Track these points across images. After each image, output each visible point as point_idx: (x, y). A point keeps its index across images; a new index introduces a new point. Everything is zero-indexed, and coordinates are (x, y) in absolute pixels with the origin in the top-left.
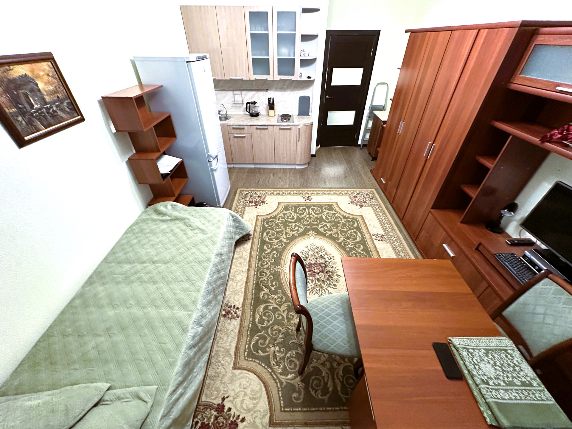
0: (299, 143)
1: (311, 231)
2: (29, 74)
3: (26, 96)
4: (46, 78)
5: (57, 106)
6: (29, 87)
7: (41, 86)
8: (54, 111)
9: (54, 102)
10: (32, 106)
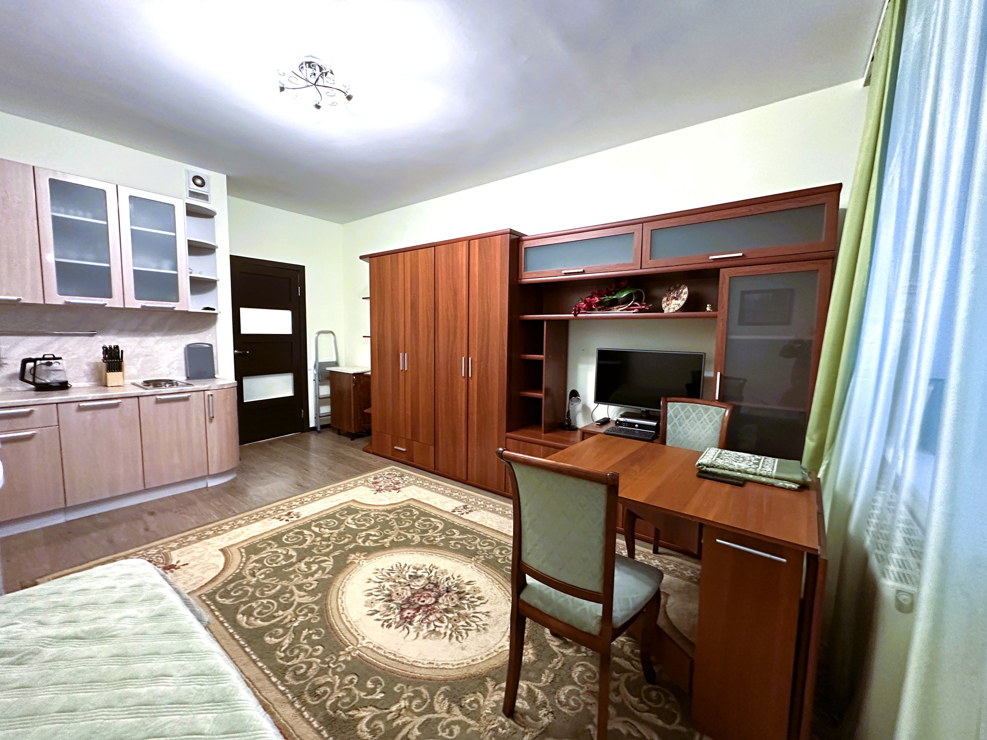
0: (213, 427)
1: (353, 556)
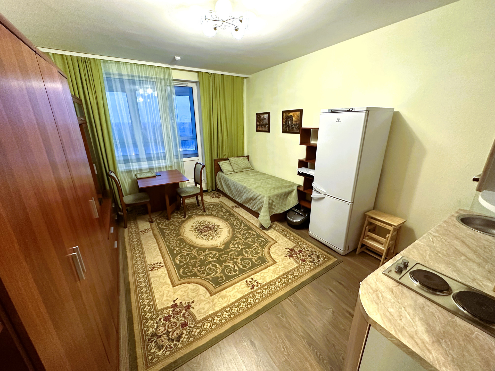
2: (292, 115)
3: (289, 120)
4: (296, 117)
5: (295, 126)
6: (291, 118)
7: (294, 119)
8: (293, 127)
9: (294, 124)
10: (289, 123)
